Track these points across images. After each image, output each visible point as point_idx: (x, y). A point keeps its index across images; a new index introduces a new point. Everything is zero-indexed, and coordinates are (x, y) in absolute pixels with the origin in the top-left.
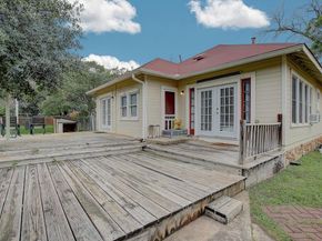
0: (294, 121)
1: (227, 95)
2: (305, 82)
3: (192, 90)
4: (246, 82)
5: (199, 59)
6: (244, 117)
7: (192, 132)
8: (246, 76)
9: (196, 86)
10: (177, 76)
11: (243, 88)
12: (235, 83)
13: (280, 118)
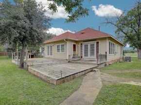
0: (110, 53)
1: (92, 46)
2: (113, 43)
3: (82, 44)
4: (98, 43)
5: (82, 33)
6: (97, 52)
7: (82, 57)
8: (97, 41)
9: (83, 43)
10: (77, 40)
11: (97, 44)
12: (95, 43)
13: (106, 53)
